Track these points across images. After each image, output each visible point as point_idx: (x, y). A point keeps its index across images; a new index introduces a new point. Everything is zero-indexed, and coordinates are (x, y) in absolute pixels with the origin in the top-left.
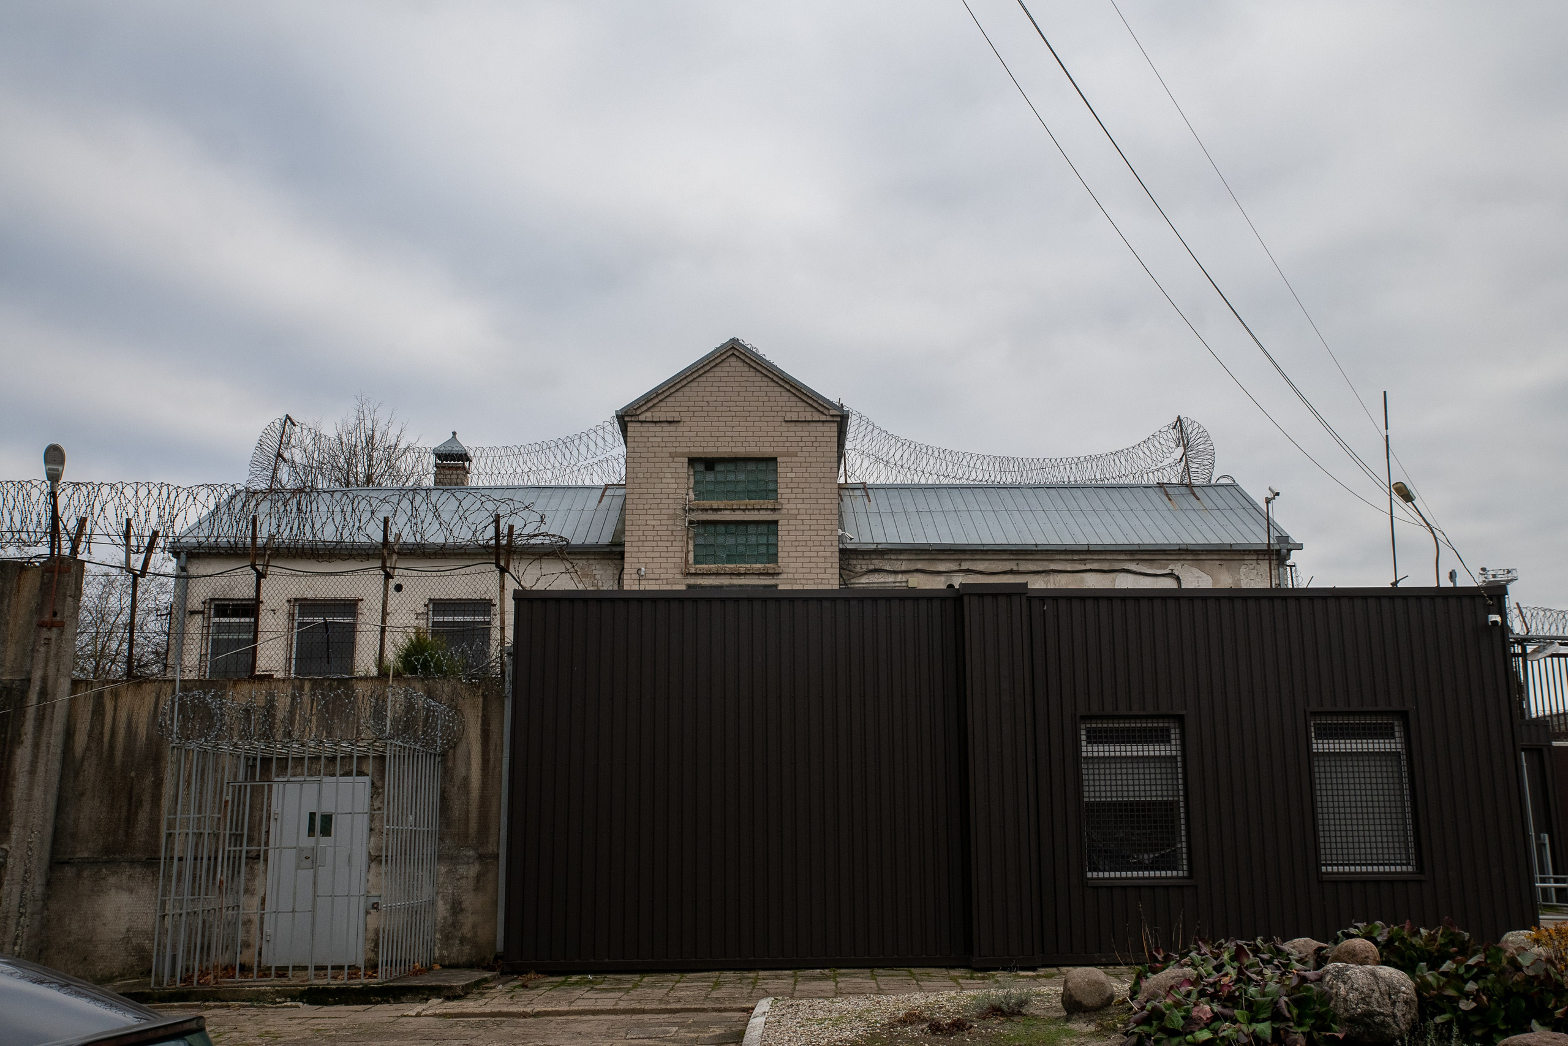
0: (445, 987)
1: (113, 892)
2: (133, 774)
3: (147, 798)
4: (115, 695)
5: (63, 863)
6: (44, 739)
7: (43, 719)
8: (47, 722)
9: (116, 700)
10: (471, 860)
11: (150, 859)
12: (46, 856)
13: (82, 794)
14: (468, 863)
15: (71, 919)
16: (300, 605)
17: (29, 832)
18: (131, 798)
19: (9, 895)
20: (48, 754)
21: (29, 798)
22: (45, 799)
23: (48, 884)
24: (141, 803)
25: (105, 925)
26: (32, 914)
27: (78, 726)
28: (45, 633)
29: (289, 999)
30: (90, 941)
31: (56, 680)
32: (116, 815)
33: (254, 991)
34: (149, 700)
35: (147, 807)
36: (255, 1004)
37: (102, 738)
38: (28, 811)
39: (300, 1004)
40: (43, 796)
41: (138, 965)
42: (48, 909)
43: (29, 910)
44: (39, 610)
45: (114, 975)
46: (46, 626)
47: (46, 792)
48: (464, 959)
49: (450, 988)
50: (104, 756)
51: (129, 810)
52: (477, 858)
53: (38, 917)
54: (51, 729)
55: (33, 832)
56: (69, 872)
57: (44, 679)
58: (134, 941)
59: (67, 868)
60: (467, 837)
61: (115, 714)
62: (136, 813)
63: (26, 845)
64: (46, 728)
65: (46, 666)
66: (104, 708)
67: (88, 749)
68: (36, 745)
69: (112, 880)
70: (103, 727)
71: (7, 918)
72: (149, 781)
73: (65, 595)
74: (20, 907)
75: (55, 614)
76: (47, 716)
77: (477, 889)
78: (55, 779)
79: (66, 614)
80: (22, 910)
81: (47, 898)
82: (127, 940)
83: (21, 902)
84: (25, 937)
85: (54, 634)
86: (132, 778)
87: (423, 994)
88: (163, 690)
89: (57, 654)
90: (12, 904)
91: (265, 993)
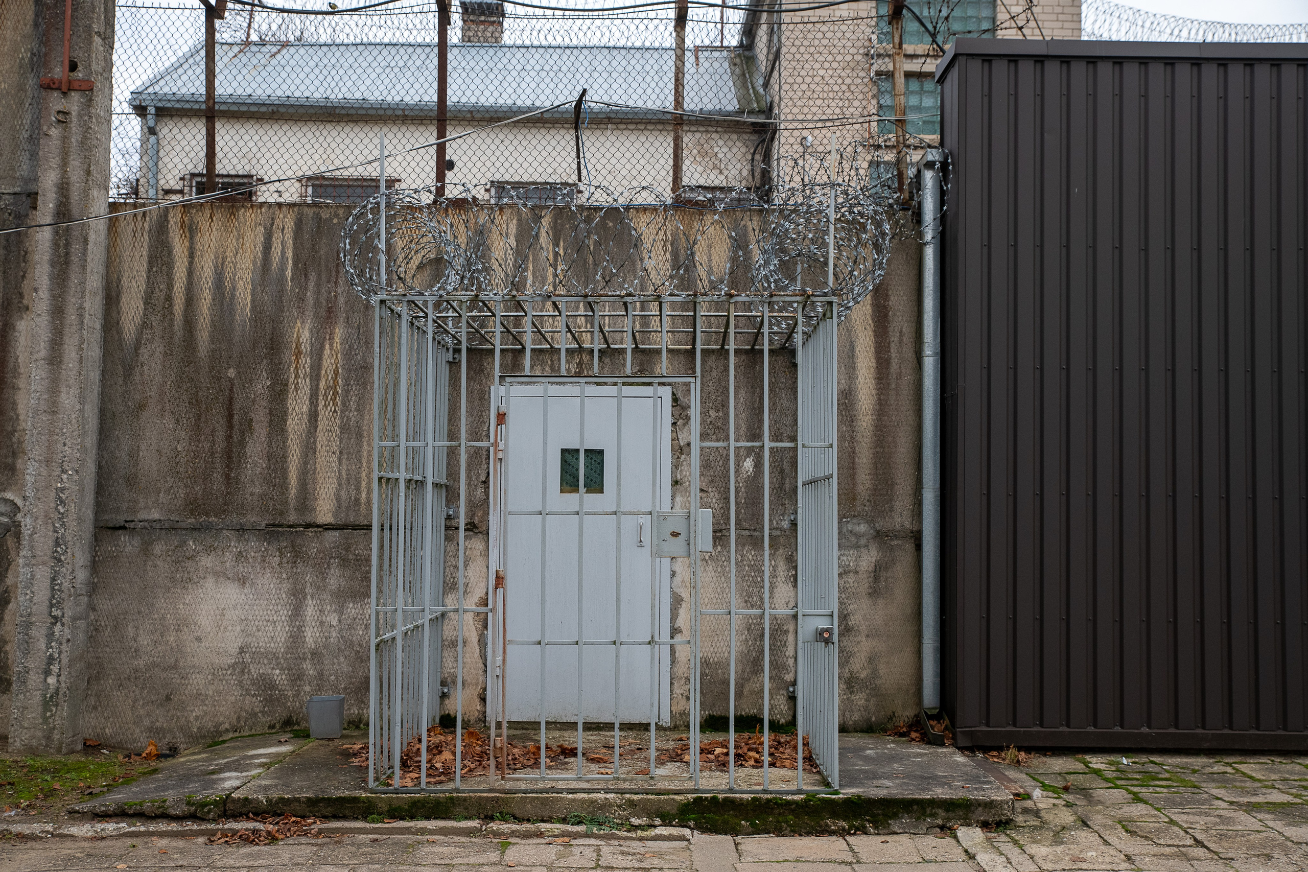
0: (979, 804)
1: (210, 582)
2: (231, 373)
3: (260, 417)
4: (191, 231)
5: (115, 528)
6: (72, 301)
7: (67, 263)
8: (74, 268)
9: (192, 238)
10: (863, 541)
11: (274, 525)
12: (89, 514)
13: (141, 407)
14: (857, 547)
15: (137, 628)
16: (313, 185)
17: (57, 472)
18: (230, 416)
19: (30, 584)
20: (81, 329)
21: (53, 409)
22: (82, 411)
23: (94, 566)
24: (250, 426)
25: (199, 639)
26: (74, 619)
27: (125, 281)
28: (56, 102)
29: (658, 821)
30: (175, 667)
31: (86, 192)
32: (207, 446)
33: (583, 801)
34: (253, 239)
35: (261, 431)
36: (595, 830)
37: (171, 305)
38: (51, 433)
39: (687, 832)
40: (78, 407)
41: (263, 712)
42: (94, 609)
43: (69, 613)
44: (39, 61)
45: (222, 728)
46: (59, 89)
47: (82, 400)
48: (856, 716)
49: (990, 805)
50: (176, 338)
51: (229, 437)
52: (874, 538)
53: (82, 624)
54: (83, 283)
55: (64, 471)
56: (128, 545)
57: (63, 188)
58: (255, 670)
59: (124, 538)
60: (854, 499)
61: (191, 263)
62: (242, 443)
63: (53, 494)
64: (74, 280)
65: (64, 164)
66: (170, 253)
67: (145, 325)
68: (58, 312)
69: (207, 561)
70: (170, 286)
71: (28, 625)
72: (262, 385)
73: (89, 28)
74: (52, 606)
75: (73, 67)
76: (74, 259)
77: (874, 593)
78: (95, 375)
79: (94, 67)
80: (56, 612)
81: (93, 589)
82: (240, 668)
83: (53, 596)
84: (65, 661)
85: (74, 104)
86: (231, 380)
87: (933, 815)
88: (277, 221)
89: (83, 143)
90: (36, 600)
91: (606, 806)
